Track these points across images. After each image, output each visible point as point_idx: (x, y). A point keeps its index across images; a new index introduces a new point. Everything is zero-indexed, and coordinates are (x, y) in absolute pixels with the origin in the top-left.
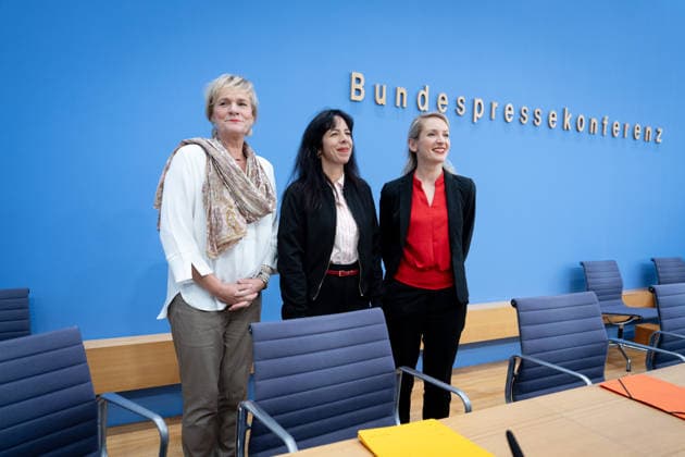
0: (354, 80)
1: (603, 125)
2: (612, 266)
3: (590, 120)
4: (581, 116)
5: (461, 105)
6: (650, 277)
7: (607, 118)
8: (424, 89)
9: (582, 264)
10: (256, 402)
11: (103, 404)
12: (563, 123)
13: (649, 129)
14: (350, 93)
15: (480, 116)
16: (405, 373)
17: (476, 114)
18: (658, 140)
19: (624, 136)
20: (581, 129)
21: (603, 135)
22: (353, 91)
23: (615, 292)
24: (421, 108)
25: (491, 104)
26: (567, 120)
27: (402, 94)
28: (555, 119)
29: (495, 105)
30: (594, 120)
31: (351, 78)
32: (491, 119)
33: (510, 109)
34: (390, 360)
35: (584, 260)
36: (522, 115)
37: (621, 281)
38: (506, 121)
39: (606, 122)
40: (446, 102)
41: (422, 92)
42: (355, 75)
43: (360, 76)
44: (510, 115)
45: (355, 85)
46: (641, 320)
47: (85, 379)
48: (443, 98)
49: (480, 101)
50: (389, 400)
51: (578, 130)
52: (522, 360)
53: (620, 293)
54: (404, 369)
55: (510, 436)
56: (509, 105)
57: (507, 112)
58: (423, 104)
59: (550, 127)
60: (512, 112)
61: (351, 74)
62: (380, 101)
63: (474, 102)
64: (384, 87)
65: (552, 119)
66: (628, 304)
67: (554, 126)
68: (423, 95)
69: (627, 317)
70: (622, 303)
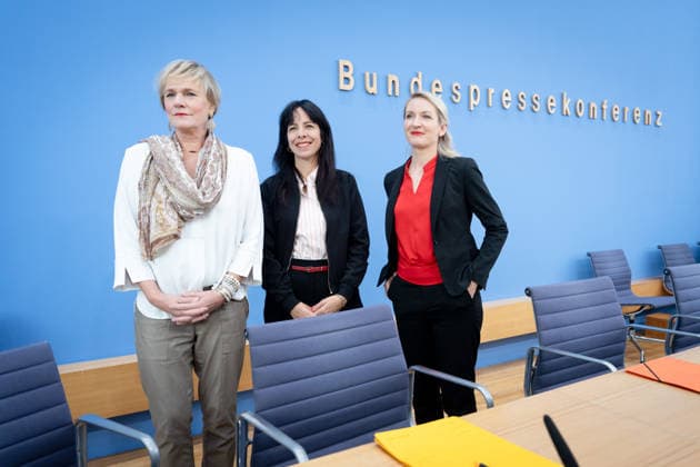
0: (342, 68)
1: (602, 109)
2: (620, 256)
3: (589, 105)
4: (580, 101)
5: (456, 92)
6: (660, 264)
7: (606, 102)
8: (417, 76)
9: (589, 255)
10: (258, 413)
11: (81, 428)
12: (562, 108)
13: (648, 112)
14: (338, 83)
15: (476, 103)
16: (417, 372)
17: (473, 102)
18: (658, 124)
19: (624, 121)
20: (580, 114)
21: (603, 119)
22: (342, 81)
23: (623, 283)
25: (488, 91)
26: (566, 106)
27: (393, 82)
28: (553, 104)
29: (492, 91)
30: (593, 105)
31: (338, 65)
32: (488, 106)
33: (507, 95)
34: (401, 359)
35: (590, 251)
36: (519, 101)
37: (629, 271)
38: (504, 108)
39: (605, 107)
40: (440, 90)
41: (415, 79)
42: (342, 62)
43: (347, 63)
44: (507, 102)
45: (343, 74)
46: (653, 310)
47: (61, 400)
48: (437, 85)
49: (476, 87)
50: (402, 403)
51: (577, 116)
52: (541, 351)
53: (629, 282)
55: (548, 421)
56: (507, 91)
57: (505, 99)
59: (549, 113)
60: (509, 99)
61: (338, 62)
62: (371, 90)
63: (469, 87)
64: (375, 74)
65: (550, 104)
66: (638, 294)
67: (552, 112)
68: (416, 83)
69: (638, 307)
70: (631, 294)
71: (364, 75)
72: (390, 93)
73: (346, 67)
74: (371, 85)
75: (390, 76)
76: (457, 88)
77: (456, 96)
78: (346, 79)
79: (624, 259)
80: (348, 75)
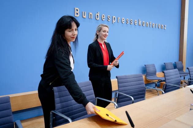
1: (150, 24)
2: (154, 66)
3: (146, 23)
4: (144, 22)
6: (164, 68)
7: (151, 22)
8: (98, 13)
9: (145, 65)
10: (57, 110)
12: (139, 23)
13: (162, 25)
15: (115, 21)
16: (98, 99)
18: (165, 29)
19: (156, 28)
20: (144, 25)
21: (150, 27)
22: (76, 14)
23: (154, 73)
24: (97, 19)
25: (118, 18)
27: (91, 15)
28: (136, 22)
29: (119, 18)
31: (75, 9)
32: (118, 22)
34: (94, 95)
36: (127, 21)
37: (156, 70)
38: (122, 23)
39: (150, 23)
40: (104, 17)
41: (97, 14)
42: (76, 9)
43: (78, 9)
44: (123, 21)
46: (161, 81)
48: (104, 16)
49: (114, 17)
51: (143, 26)
53: (156, 73)
54: (97, 98)
56: (123, 18)
57: (123, 20)
58: (98, 17)
59: (135, 25)
60: (124, 20)
61: (75, 8)
62: (84, 17)
63: (113, 17)
64: (85, 12)
65: (135, 22)
66: (158, 77)
67: (136, 24)
68: (97, 15)
69: (158, 80)
70: (156, 76)
71: (82, 12)
72: (90, 18)
73: (77, 10)
74: (84, 15)
75: (90, 13)
76: (109, 17)
77: (109, 19)
78: (77, 13)
79: (155, 67)
80: (78, 12)
